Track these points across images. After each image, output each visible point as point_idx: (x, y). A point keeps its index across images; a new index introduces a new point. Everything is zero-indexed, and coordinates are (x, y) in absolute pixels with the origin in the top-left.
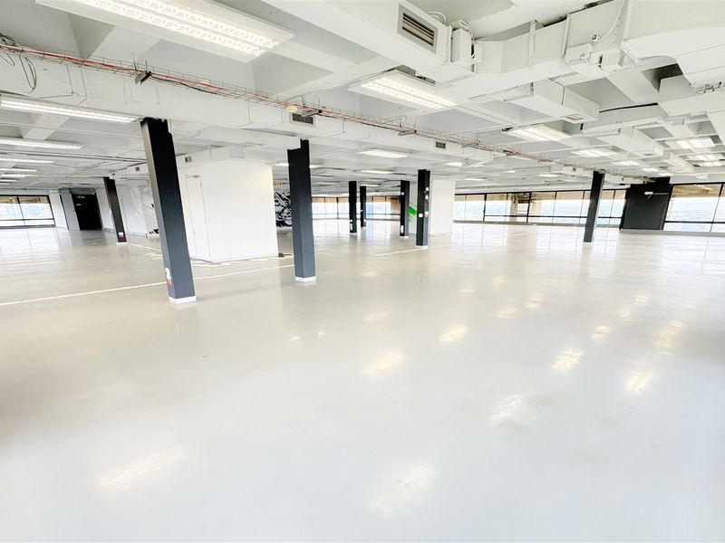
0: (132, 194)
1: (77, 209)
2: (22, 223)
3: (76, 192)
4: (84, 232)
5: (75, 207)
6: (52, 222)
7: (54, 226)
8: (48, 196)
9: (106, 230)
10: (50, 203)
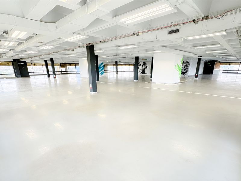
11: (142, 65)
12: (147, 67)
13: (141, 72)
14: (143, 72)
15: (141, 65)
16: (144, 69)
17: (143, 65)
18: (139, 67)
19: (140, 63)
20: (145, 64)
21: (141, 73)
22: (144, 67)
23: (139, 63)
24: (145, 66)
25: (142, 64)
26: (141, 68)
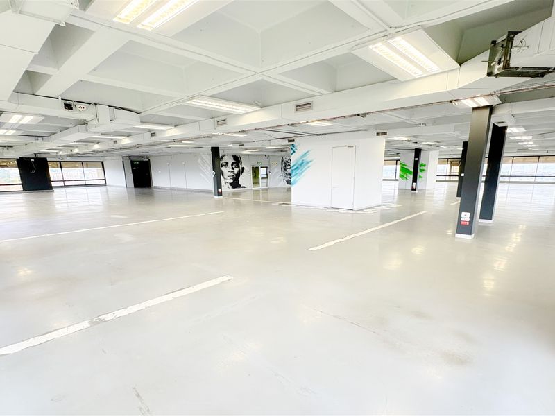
0: (199, 160)
1: (134, 172)
2: (83, 183)
3: (133, 159)
4: (139, 190)
5: (132, 170)
6: (103, 182)
7: (105, 184)
8: (102, 163)
9: (156, 187)
10: (103, 167)
11: (230, 165)
12: (243, 169)
13: (231, 184)
14: (236, 184)
15: (227, 163)
16: (238, 175)
17: (232, 165)
18: (223, 169)
19: (226, 159)
20: (237, 160)
21: (230, 187)
22: (236, 170)
23: (222, 158)
24: (239, 167)
25: (231, 161)
26: (227, 171)
